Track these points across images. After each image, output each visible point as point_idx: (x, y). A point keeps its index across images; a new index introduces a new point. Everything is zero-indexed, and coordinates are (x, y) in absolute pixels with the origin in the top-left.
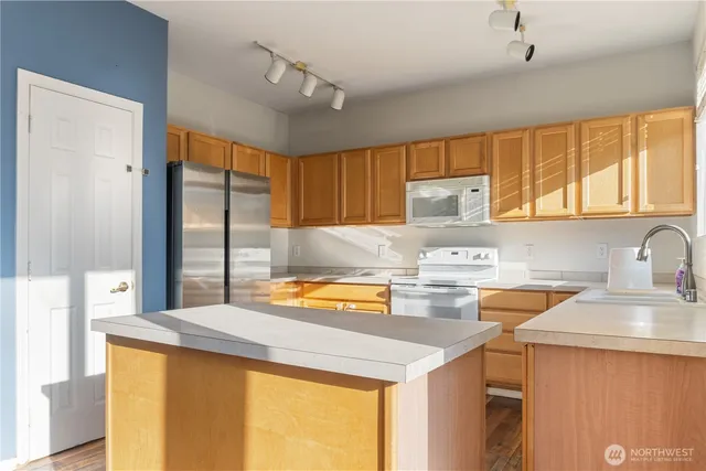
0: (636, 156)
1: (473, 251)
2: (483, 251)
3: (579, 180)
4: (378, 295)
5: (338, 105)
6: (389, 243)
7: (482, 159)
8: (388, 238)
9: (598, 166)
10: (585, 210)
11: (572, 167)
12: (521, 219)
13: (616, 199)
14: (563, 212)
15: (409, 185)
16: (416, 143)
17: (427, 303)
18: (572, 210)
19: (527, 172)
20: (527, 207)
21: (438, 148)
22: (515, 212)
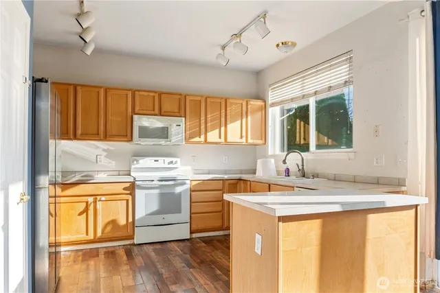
0: (247, 117)
1: (168, 160)
2: (174, 160)
3: (226, 126)
4: (125, 189)
5: (89, 51)
6: (105, 154)
7: (179, 108)
8: (104, 150)
9: (233, 120)
10: (228, 140)
11: (223, 119)
12: (199, 143)
13: (240, 136)
14: (219, 140)
15: (135, 117)
16: (139, 91)
17: (157, 191)
18: (222, 140)
19: (203, 119)
20: (203, 137)
21: (154, 97)
22: (197, 139)
